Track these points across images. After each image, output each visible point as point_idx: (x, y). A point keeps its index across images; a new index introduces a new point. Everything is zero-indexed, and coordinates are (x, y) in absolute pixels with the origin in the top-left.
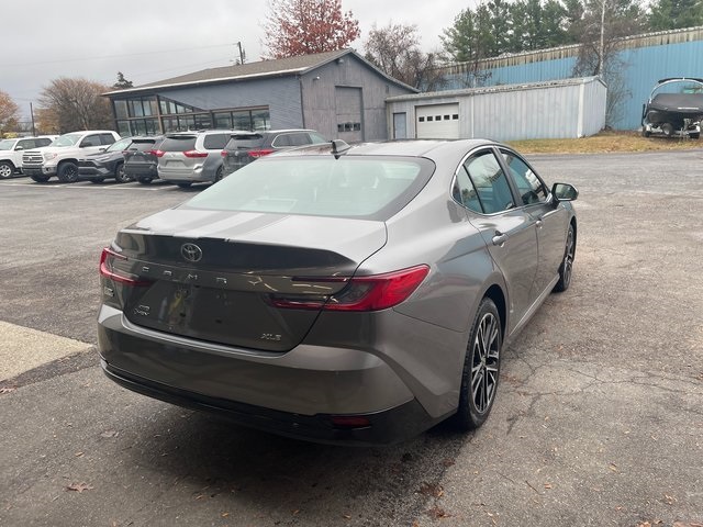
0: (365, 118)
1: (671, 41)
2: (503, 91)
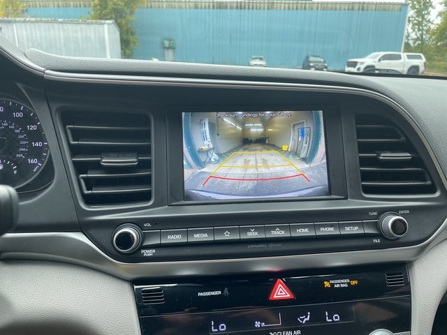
1: (153, 6)
2: (42, 22)
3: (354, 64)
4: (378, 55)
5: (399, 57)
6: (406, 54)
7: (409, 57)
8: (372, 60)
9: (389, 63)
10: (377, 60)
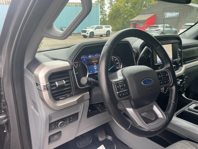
3: (85, 32)
4: (94, 27)
5: (102, 28)
6: (104, 26)
7: (106, 27)
8: (92, 29)
9: (99, 30)
10: (94, 29)
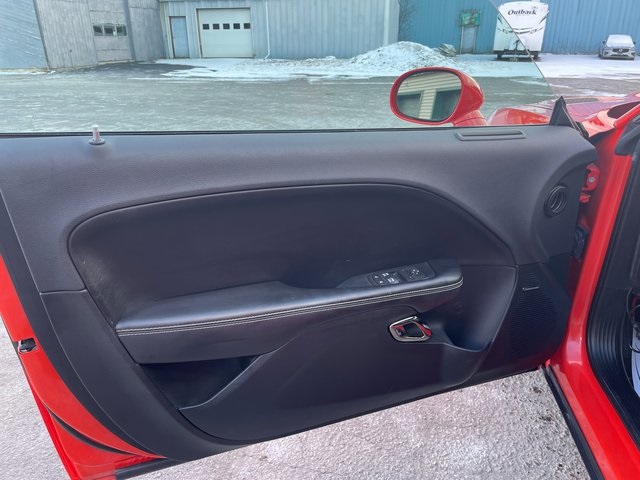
0: (132, 20)
